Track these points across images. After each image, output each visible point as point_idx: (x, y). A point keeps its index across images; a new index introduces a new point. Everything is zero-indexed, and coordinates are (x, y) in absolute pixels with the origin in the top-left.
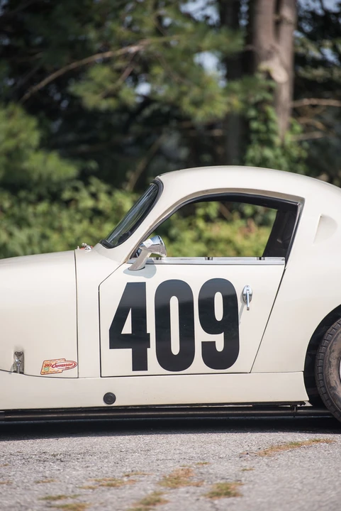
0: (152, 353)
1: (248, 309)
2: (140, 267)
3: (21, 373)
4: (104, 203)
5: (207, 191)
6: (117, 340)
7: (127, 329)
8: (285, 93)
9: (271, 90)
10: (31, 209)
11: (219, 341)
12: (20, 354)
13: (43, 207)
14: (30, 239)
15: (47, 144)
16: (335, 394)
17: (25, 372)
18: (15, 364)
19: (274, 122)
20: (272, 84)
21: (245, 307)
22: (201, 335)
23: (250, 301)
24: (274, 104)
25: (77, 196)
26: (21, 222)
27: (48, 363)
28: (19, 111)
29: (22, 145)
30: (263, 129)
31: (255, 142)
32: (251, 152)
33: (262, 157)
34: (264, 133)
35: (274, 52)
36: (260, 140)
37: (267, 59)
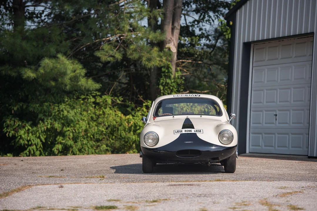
4: (99, 100)
8: (175, 57)
9: (170, 55)
15: (88, 75)
19: (171, 69)
20: (171, 53)
24: (171, 62)
29: (78, 75)
30: (167, 71)
31: (163, 77)
32: (162, 81)
33: (166, 83)
34: (167, 73)
35: (171, 40)
36: (165, 76)
37: (169, 43)
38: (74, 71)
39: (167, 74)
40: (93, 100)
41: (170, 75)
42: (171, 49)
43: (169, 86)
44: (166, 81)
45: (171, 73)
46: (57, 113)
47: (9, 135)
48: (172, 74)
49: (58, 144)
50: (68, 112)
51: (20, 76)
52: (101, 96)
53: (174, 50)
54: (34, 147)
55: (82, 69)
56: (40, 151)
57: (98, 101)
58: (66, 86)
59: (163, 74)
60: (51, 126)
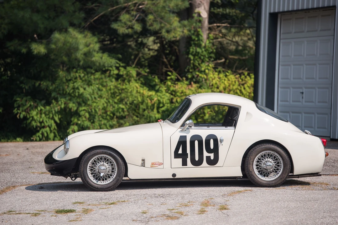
2: (184, 130)
3: (144, 166)
6: (177, 155)
7: (180, 152)
8: (206, 22)
9: (200, 21)
11: (212, 156)
12: (143, 160)
16: (252, 174)
17: (145, 166)
18: (142, 163)
19: (202, 36)
20: (201, 18)
21: (221, 144)
22: (206, 154)
23: (223, 142)
24: (202, 28)
27: (153, 163)
30: (196, 39)
31: (193, 45)
32: (191, 50)
33: (196, 52)
34: (197, 41)
35: (202, 4)
36: (195, 44)
37: (199, 7)
38: (87, 45)
40: (116, 72)
41: (200, 42)
42: (202, 14)
43: (200, 55)
44: (196, 49)
45: (202, 40)
46: (71, 91)
47: (19, 116)
48: (203, 42)
49: (73, 125)
50: (85, 89)
51: (30, 51)
52: (125, 68)
53: (205, 15)
54: (48, 129)
55: (97, 42)
56: (54, 133)
57: (121, 73)
58: (79, 61)
59: (192, 42)
60: (66, 105)
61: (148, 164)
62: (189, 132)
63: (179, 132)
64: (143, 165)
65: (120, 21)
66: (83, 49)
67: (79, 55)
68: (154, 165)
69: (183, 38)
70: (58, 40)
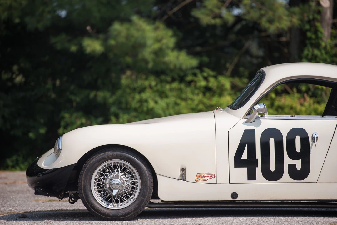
0: (259, 170)
1: (316, 146)
2: (251, 121)
3: (184, 180)
4: (213, 83)
5: (291, 77)
6: (239, 162)
7: (245, 156)
8: (329, 14)
9: (319, 12)
10: (168, 87)
11: (298, 164)
12: (183, 170)
13: (175, 85)
14: (168, 105)
15: (179, 47)
17: (187, 179)
18: (181, 175)
20: (320, 8)
21: (314, 144)
22: (287, 161)
23: (317, 141)
24: (321, 22)
25: (196, 79)
26: (162, 95)
27: (200, 175)
28: (162, 26)
29: (164, 47)
30: (314, 37)
32: (306, 52)
33: (313, 55)
34: (315, 39)
36: (311, 44)
38: (158, 40)
39: (313, 42)
40: (203, 83)
41: (318, 42)
42: (322, 3)
43: (318, 59)
44: (313, 51)
45: (321, 39)
46: (138, 105)
48: (323, 41)
51: (81, 50)
52: (215, 77)
53: (326, 3)
55: (172, 36)
57: (210, 85)
58: (147, 63)
61: (191, 176)
62: (260, 123)
63: (243, 123)
64: (183, 177)
65: (205, 7)
66: (153, 46)
67: (147, 54)
68: (201, 178)
69: (290, 29)
70: (119, 33)
